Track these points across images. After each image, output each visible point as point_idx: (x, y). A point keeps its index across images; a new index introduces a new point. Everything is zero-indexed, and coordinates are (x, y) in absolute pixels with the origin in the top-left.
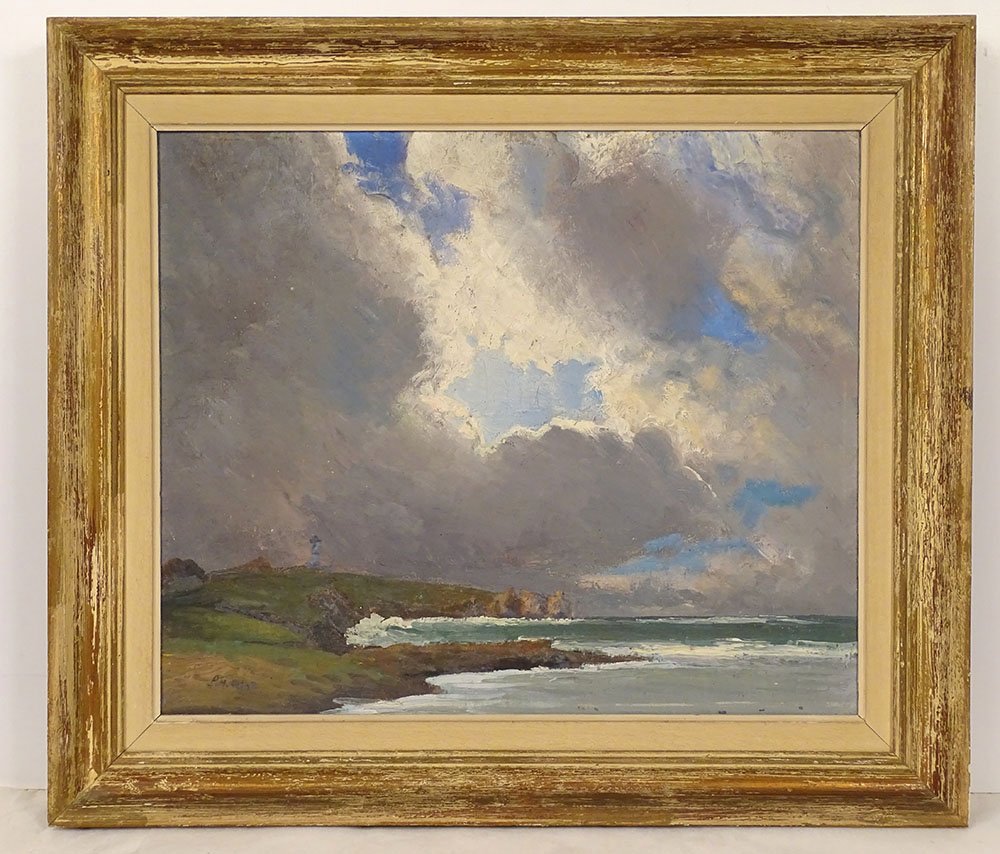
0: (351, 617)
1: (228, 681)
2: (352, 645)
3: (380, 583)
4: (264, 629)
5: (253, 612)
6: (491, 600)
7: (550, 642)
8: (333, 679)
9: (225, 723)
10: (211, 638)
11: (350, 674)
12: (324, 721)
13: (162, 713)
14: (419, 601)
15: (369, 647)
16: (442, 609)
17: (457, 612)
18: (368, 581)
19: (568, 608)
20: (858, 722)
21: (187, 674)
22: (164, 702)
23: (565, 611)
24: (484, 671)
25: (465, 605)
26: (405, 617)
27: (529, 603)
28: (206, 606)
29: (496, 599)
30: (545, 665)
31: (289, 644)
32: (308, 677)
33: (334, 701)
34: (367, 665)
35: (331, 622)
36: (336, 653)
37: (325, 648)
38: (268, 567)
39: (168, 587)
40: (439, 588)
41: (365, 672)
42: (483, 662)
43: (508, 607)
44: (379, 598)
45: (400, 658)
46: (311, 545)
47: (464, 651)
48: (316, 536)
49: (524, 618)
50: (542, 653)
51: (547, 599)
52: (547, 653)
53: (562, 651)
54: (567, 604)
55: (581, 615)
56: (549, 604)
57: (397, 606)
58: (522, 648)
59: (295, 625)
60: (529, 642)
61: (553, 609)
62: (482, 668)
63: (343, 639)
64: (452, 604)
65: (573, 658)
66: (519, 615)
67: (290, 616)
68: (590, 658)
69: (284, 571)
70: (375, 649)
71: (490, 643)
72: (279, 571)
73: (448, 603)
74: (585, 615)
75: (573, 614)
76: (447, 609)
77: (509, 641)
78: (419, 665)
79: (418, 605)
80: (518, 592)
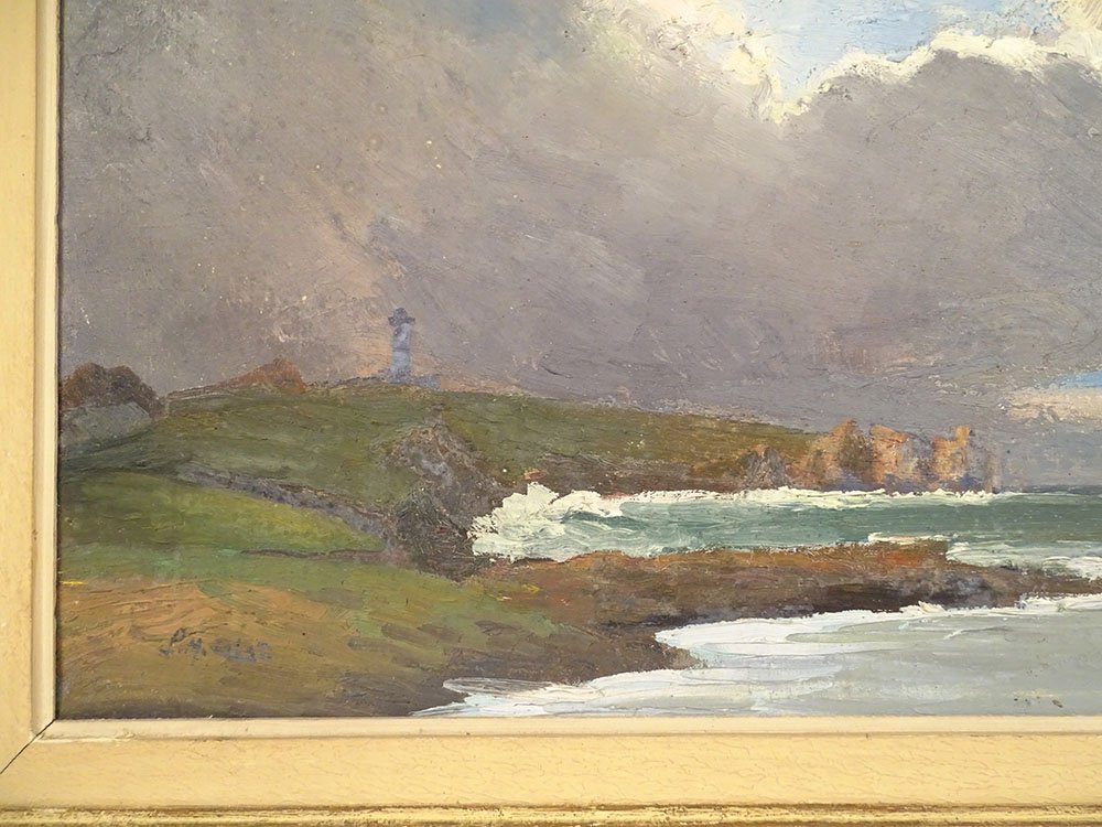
0: (482, 492)
1: (208, 640)
2: (484, 558)
3: (549, 415)
4: (289, 521)
5: (262, 483)
6: (803, 449)
7: (943, 546)
8: (444, 634)
9: (197, 739)
10: (168, 544)
11: (480, 624)
12: (421, 735)
13: (58, 716)
14: (637, 454)
15: (525, 561)
16: (692, 473)
17: (725, 478)
18: (524, 411)
19: (984, 466)
21: (115, 627)
22: (66, 689)
23: (977, 474)
24: (792, 615)
25: (744, 462)
26: (605, 490)
27: (891, 456)
28: (155, 471)
30: (933, 601)
31: (344, 555)
32: (387, 631)
33: (446, 685)
34: (522, 602)
35: (436, 502)
36: (450, 573)
37: (424, 563)
38: (293, 380)
39: (74, 429)
40: (684, 424)
41: (514, 617)
42: (787, 594)
43: (844, 465)
44: (545, 450)
45: (596, 587)
46: (391, 330)
47: (744, 569)
48: (401, 311)
49: (882, 490)
50: (926, 571)
51: (934, 446)
52: (936, 572)
53: (973, 567)
54: (981, 457)
55: (1016, 483)
56: (940, 459)
57: (588, 466)
58: (878, 560)
59: (356, 512)
60: (896, 547)
61: (948, 468)
62: (787, 608)
63: (465, 543)
64: (714, 461)
65: (998, 584)
66: (870, 485)
67: (345, 491)
68: (1039, 583)
69: (332, 391)
70: (538, 566)
71: (804, 549)
72: (321, 389)
73: (703, 459)
74: (1025, 484)
75: (996, 481)
76: (703, 472)
77: (848, 544)
78: (639, 601)
79: (636, 463)
80: (865, 431)
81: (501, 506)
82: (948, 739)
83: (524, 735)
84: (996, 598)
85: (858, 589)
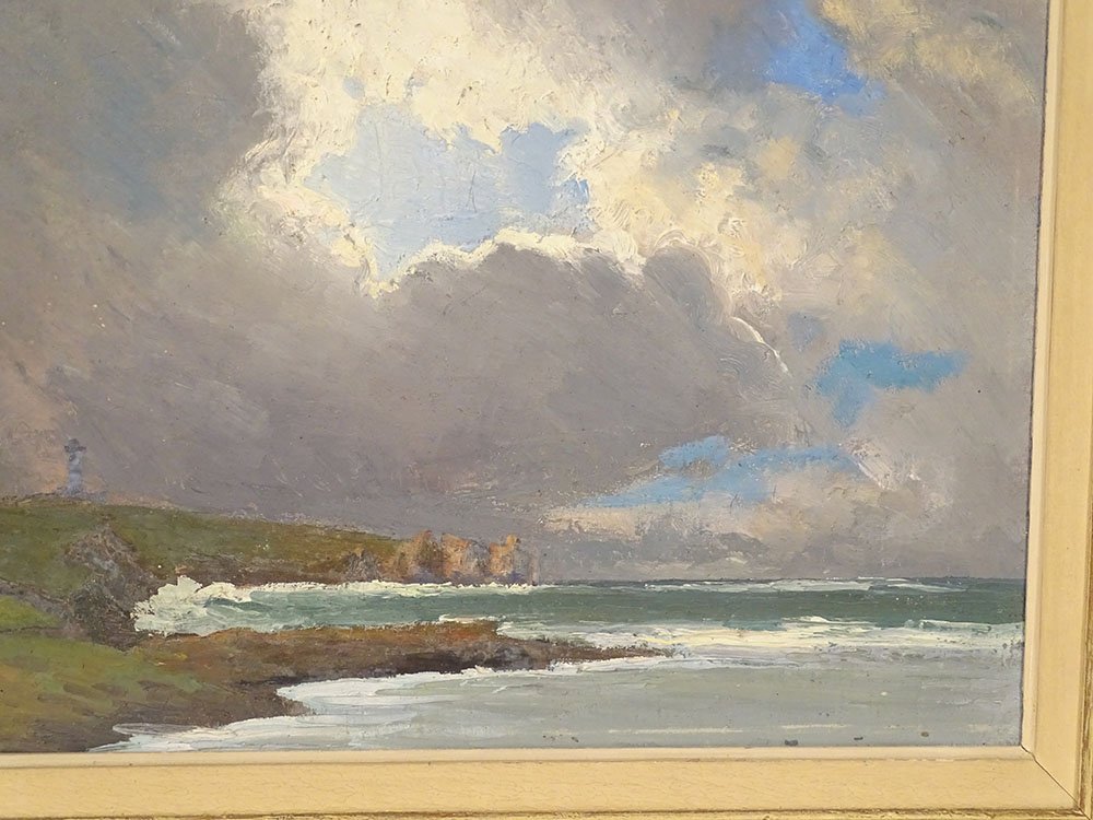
0: (142, 583)
2: (144, 634)
3: (194, 524)
6: (391, 552)
7: (495, 625)
8: (115, 691)
11: (141, 683)
12: (95, 766)
14: (263, 555)
15: (176, 635)
16: (306, 569)
17: (331, 573)
18: (172, 520)
19: (527, 566)
20: (1020, 759)
23: (521, 571)
24: (380, 675)
25: (346, 561)
26: (239, 582)
27: (456, 556)
29: (400, 549)
30: (487, 664)
31: (35, 630)
32: (67, 688)
33: (114, 729)
34: (173, 667)
35: (106, 590)
36: (117, 645)
37: (95, 636)
40: (300, 532)
41: (168, 678)
42: (376, 660)
43: (422, 564)
44: (191, 550)
45: (231, 655)
46: (67, 456)
47: (345, 642)
48: (75, 441)
49: (450, 583)
50: (481, 643)
51: (490, 551)
52: (489, 644)
53: (516, 640)
54: (525, 558)
55: (550, 578)
56: (494, 560)
57: (224, 563)
58: (446, 635)
59: (42, 598)
60: (459, 625)
61: (500, 567)
62: (377, 670)
63: (128, 621)
64: (323, 560)
65: (535, 652)
66: (441, 579)
67: (33, 582)
68: (565, 652)
69: (20, 504)
70: (186, 639)
71: (391, 627)
72: (10, 503)
73: (314, 559)
74: (557, 579)
75: (535, 576)
76: (314, 569)
77: (424, 623)
78: (264, 666)
79: (262, 561)
80: (438, 538)
81: (156, 593)
82: (487, 765)
83: (174, 765)
84: (532, 663)
85: (430, 657)
